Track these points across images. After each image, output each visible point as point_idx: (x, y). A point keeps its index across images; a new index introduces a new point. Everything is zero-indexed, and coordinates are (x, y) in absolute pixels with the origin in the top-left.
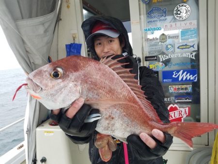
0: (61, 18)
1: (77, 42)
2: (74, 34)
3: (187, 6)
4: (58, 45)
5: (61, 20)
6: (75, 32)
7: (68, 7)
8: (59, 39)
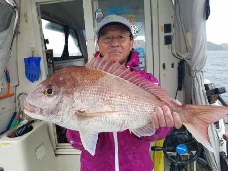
0: (20, 31)
1: (36, 55)
2: (33, 48)
3: (136, 27)
4: (17, 58)
5: (19, 33)
6: (34, 45)
7: (26, 21)
8: (18, 52)
